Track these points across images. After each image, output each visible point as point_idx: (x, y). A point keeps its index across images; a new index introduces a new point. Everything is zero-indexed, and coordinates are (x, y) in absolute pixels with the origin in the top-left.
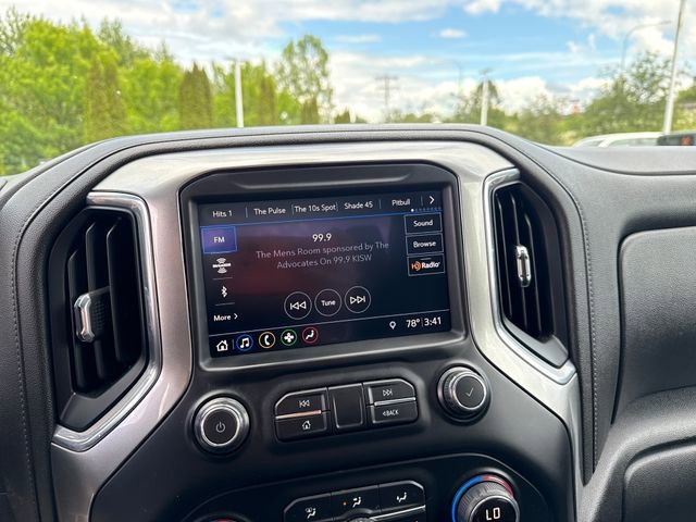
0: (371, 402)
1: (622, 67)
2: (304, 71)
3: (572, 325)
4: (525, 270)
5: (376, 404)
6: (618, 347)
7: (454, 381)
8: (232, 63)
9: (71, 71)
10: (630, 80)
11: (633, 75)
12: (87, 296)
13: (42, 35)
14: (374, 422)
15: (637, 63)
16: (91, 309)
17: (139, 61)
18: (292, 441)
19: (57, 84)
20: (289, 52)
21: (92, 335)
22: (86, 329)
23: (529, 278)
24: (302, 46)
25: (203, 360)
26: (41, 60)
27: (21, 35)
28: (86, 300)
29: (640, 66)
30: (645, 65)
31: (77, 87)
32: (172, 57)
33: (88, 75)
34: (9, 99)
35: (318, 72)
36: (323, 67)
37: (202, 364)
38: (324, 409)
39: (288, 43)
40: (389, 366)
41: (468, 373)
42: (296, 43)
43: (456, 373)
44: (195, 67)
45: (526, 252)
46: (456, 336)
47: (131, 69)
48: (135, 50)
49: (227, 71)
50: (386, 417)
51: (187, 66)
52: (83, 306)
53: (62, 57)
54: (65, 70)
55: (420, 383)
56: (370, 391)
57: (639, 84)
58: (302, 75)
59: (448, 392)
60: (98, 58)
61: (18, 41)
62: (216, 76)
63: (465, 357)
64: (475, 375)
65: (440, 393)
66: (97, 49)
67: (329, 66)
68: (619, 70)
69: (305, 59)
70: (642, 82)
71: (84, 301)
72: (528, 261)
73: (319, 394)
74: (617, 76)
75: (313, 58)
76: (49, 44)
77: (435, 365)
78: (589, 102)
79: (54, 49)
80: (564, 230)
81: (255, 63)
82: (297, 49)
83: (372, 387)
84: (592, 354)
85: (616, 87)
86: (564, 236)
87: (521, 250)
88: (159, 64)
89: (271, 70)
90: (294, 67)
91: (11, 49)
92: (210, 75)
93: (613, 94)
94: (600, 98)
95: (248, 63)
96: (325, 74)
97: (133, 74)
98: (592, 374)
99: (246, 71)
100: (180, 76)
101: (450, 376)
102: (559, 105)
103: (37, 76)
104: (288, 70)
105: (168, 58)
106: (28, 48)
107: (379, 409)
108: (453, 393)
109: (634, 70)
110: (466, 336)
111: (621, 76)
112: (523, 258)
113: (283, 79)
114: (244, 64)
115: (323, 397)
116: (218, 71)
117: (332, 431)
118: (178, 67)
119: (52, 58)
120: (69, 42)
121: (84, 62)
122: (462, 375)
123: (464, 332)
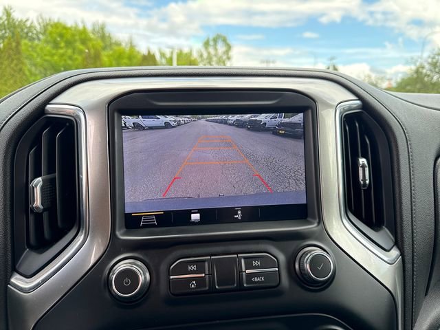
0: (243, 270)
1: (421, 58)
2: (216, 55)
3: (398, 219)
4: (364, 175)
5: (247, 271)
6: (433, 238)
7: (309, 257)
8: (171, 50)
9: (74, 53)
10: (427, 66)
11: (429, 63)
12: (40, 179)
13: (58, 31)
14: (245, 285)
15: (432, 56)
16: (42, 189)
17: (116, 48)
18: (181, 295)
19: (65, 60)
20: (206, 44)
21: (42, 207)
22: (38, 202)
23: (367, 182)
24: (215, 41)
25: (119, 230)
26: (56, 45)
27: (45, 31)
28: (39, 182)
29: (433, 58)
30: (437, 57)
31: (77, 63)
32: (134, 46)
33: (84, 55)
34: (36, 68)
35: (225, 57)
36: (228, 54)
37: (118, 233)
38: (207, 273)
39: (206, 39)
40: (258, 243)
41: (319, 252)
42: (211, 38)
43: (310, 251)
44: (149, 52)
45: (366, 162)
46: (310, 223)
47: (111, 52)
48: (113, 41)
49: (168, 55)
50: (255, 282)
51: (144, 51)
52: (36, 186)
53: (69, 43)
54: (70, 51)
55: (282, 258)
56: (243, 261)
57: (433, 70)
58: (215, 59)
59: (303, 265)
60: (91, 45)
61: (44, 34)
62: (161, 57)
63: (317, 239)
64: (324, 254)
65: (297, 266)
66: (90, 40)
67: (232, 53)
68: (420, 60)
69: (216, 49)
70: (435, 68)
71: (38, 182)
72: (367, 169)
73: (204, 261)
74: (418, 64)
75: (221, 48)
76: (61, 36)
77: (293, 245)
78: (399, 80)
79: (65, 39)
80: (394, 148)
81: (186, 50)
82: (211, 43)
83: (245, 258)
84: (413, 242)
85: (417, 72)
86: (395, 152)
87: (362, 161)
88: (127, 49)
89: (195, 55)
90: (209, 53)
91: (39, 39)
92: (158, 57)
93: (415, 76)
94: (406, 78)
95: (181, 51)
96: (229, 58)
97: (111, 55)
98: (413, 257)
99: (180, 55)
100: (139, 57)
101: (306, 253)
102: (379, 81)
103: (52, 55)
104: (205, 55)
105: (132, 46)
106: (49, 38)
107: (250, 276)
108: (308, 267)
109: (430, 60)
110: (319, 223)
111: (421, 64)
112: (363, 167)
113: (202, 61)
114: (179, 52)
115: (206, 264)
116: (163, 55)
117: (212, 290)
118: (138, 52)
119: (62, 45)
120: (73, 35)
121: (81, 47)
122: (315, 253)
123: (317, 220)
